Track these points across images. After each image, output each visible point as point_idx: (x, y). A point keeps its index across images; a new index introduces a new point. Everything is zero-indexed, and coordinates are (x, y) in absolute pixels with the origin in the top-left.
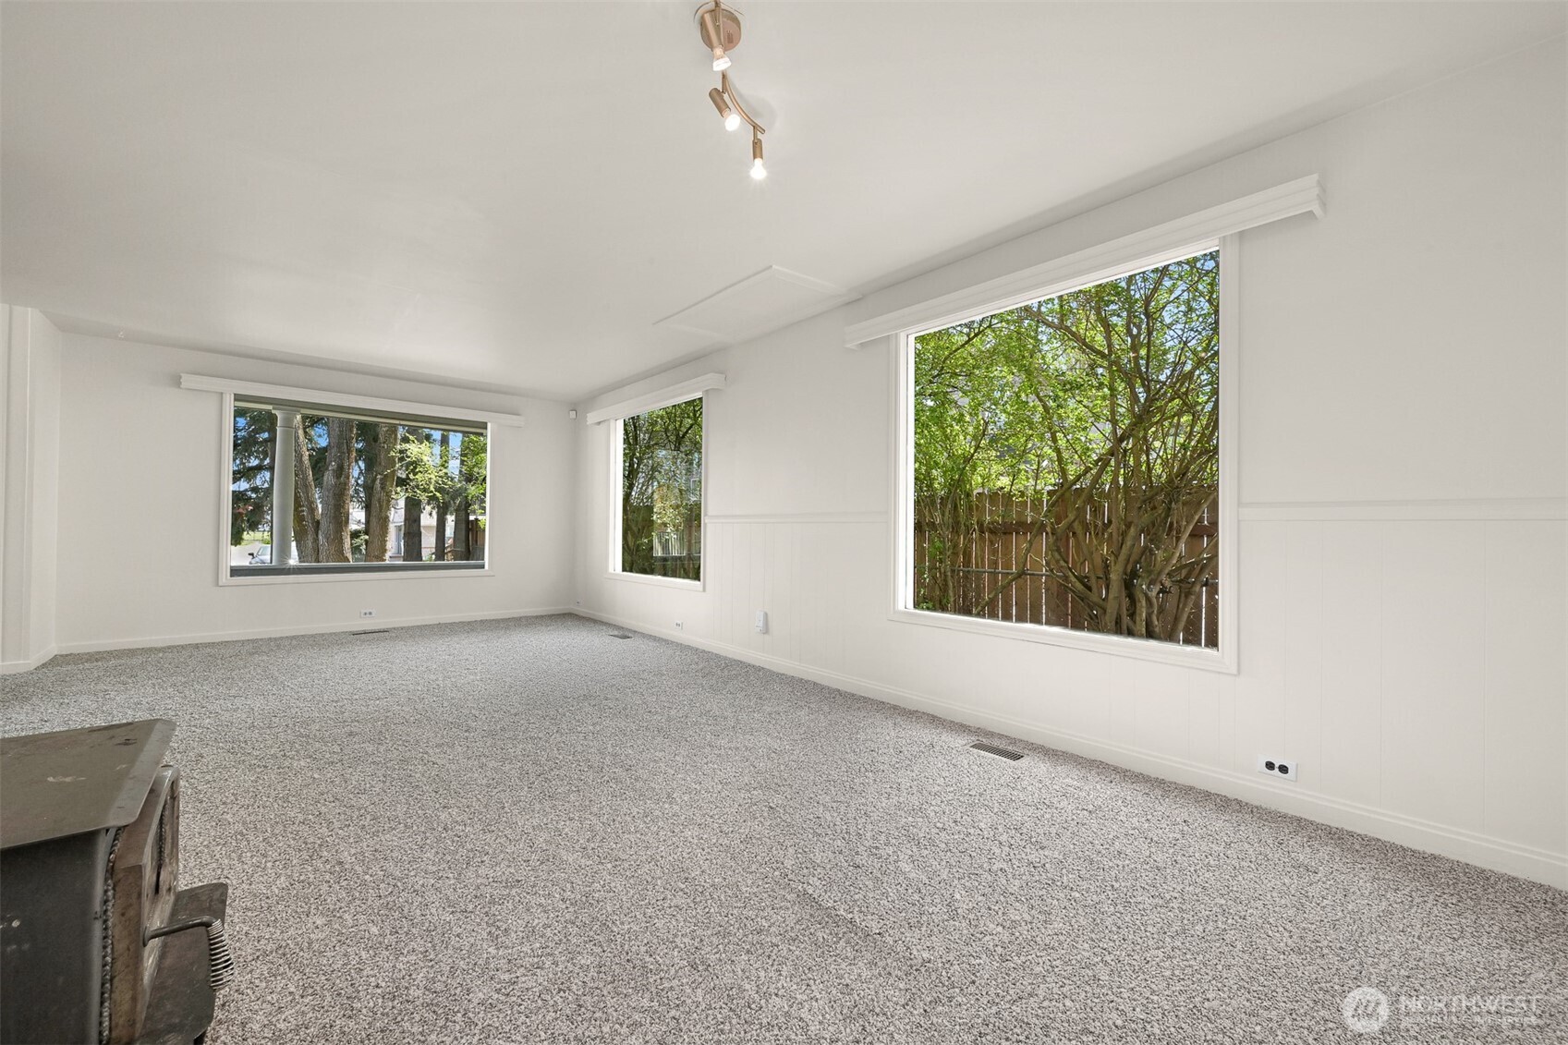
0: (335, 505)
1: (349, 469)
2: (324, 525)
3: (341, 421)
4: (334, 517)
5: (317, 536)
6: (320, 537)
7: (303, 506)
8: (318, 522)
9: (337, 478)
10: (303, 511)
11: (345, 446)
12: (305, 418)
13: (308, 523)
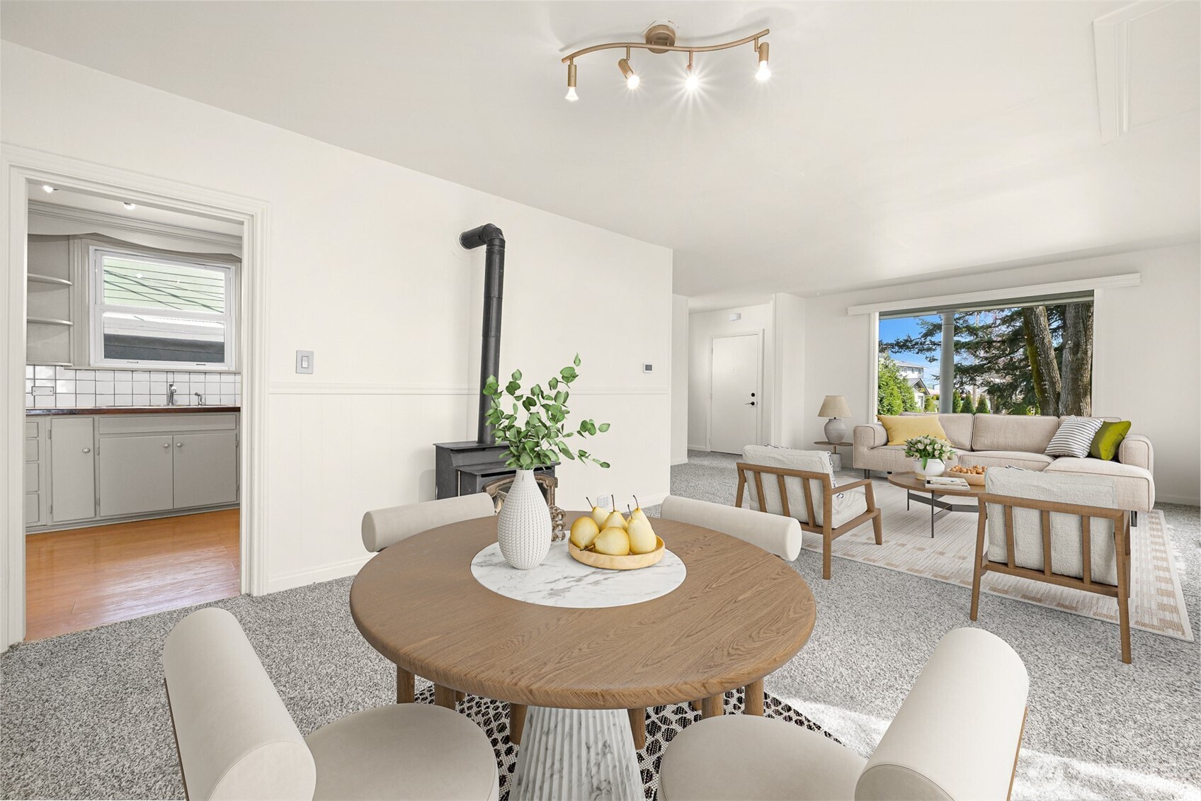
0: (1072, 379)
1: (1086, 345)
2: (1063, 396)
3: (1077, 305)
4: (1072, 390)
5: (1058, 406)
6: (1060, 407)
7: (1045, 381)
8: (1059, 394)
9: (1074, 354)
10: (1045, 385)
11: (1082, 326)
12: (1048, 308)
13: (1050, 395)
